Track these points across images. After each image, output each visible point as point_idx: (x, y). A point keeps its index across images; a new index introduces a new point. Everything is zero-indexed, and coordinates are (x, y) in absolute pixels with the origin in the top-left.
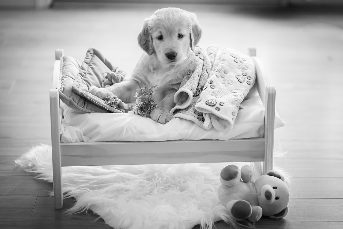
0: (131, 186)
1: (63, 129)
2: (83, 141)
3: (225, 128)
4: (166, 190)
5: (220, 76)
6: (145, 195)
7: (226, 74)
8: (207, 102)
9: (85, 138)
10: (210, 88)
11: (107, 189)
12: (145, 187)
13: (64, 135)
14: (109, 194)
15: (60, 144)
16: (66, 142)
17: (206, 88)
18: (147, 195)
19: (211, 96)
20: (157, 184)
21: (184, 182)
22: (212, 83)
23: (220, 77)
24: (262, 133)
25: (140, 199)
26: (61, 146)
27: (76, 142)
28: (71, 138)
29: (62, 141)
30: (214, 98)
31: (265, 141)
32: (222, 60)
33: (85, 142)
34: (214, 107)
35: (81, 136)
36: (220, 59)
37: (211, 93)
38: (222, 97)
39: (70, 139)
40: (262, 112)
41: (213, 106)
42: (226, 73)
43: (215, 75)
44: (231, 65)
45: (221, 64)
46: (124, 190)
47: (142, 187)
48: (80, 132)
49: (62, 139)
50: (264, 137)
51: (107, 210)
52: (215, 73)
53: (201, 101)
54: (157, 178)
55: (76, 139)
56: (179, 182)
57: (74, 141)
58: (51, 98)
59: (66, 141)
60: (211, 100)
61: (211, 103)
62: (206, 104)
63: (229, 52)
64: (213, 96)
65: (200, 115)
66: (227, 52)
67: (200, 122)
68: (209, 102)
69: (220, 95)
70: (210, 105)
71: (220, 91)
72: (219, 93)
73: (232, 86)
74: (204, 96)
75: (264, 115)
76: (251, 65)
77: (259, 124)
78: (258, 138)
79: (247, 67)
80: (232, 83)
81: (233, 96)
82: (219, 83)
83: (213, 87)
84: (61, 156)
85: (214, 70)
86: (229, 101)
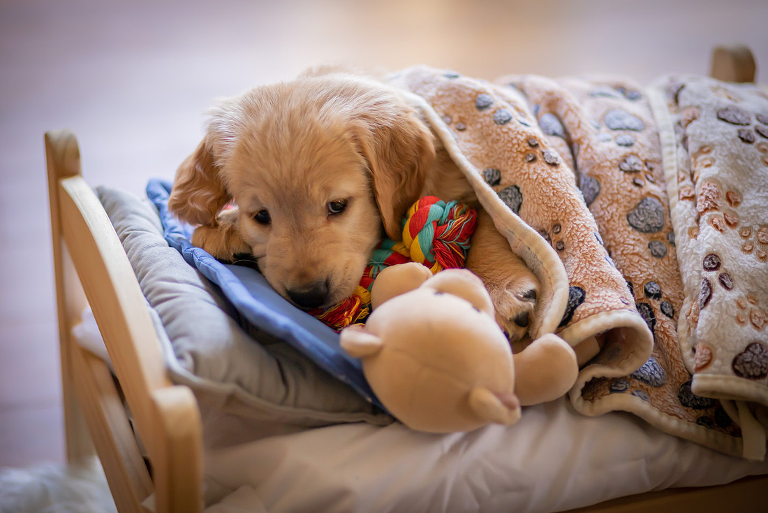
5: (725, 222)
10: (723, 289)
17: (710, 297)
19: (737, 326)
23: (728, 228)
30: (750, 332)
37: (734, 313)
43: (712, 228)
45: (705, 172)
52: (706, 216)
60: (747, 349)
61: (752, 367)
62: (737, 373)
63: (709, 105)
64: (743, 322)
65: (706, 404)
66: (698, 107)
67: (712, 433)
68: (743, 362)
69: (760, 308)
70: (752, 374)
71: (755, 293)
72: (755, 301)
74: (718, 337)
82: (736, 254)
83: (729, 284)
85: (691, 199)
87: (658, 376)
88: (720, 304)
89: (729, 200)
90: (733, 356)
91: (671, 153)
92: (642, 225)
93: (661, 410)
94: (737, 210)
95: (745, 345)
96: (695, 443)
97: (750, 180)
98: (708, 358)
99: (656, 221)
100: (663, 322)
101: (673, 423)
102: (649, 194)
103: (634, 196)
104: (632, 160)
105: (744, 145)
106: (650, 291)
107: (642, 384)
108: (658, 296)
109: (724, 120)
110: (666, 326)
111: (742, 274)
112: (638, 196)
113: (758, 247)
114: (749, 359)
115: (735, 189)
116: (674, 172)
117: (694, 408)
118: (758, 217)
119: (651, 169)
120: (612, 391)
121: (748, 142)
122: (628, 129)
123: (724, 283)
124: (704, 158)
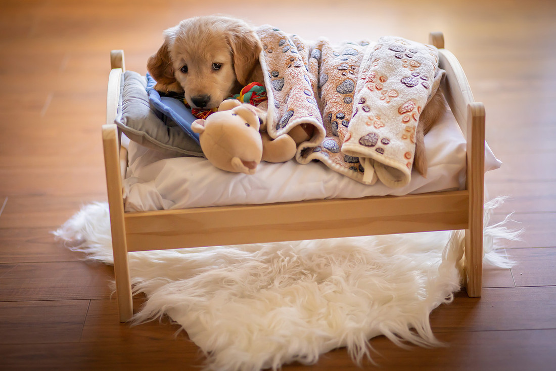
0: (235, 274)
1: (127, 190)
2: (162, 209)
3: (398, 181)
4: (295, 280)
5: (374, 87)
6: (258, 291)
7: (385, 83)
8: (360, 139)
9: (165, 203)
10: (363, 111)
11: (197, 278)
12: (260, 275)
13: (131, 200)
14: (198, 288)
15: (123, 215)
16: (134, 211)
17: (356, 114)
18: (262, 290)
19: (366, 126)
20: (280, 270)
21: (326, 265)
22: (364, 102)
23: (376, 90)
24: (462, 180)
25: (250, 297)
26: (126, 219)
27: (151, 210)
28: (141, 204)
29: (126, 210)
30: (371, 129)
31: (468, 196)
32: (376, 60)
33: (166, 210)
34: (374, 148)
35: (158, 199)
36: (371, 59)
37: (366, 121)
38: (384, 125)
39: (141, 206)
41: (372, 146)
42: (384, 81)
43: (366, 88)
44: (391, 65)
45: (373, 68)
46: (225, 282)
47: (255, 275)
48: (156, 193)
49: (127, 206)
50: (466, 188)
51: (193, 316)
52: (366, 85)
53: (352, 139)
54: (281, 259)
55: (151, 206)
56: (318, 266)
57: (147, 208)
58: (104, 141)
59: (135, 209)
60: (368, 135)
61: (367, 142)
62: (360, 143)
63: (387, 44)
64: (369, 125)
65: (354, 161)
66: (382, 45)
67: (355, 174)
68: (364, 140)
69: (381, 121)
70: (367, 144)
71: (380, 115)
72: (379, 118)
73: (398, 100)
74: (355, 129)
75: (466, 150)
76: (425, 59)
77: (457, 167)
78: (457, 189)
79: (419, 63)
80: (396, 95)
81: (403, 124)
82: (375, 100)
83: (367, 110)
84: (126, 234)
85: (364, 79)
86: (397, 134)
87: (335, 149)
88: (359, 116)
89: (381, 80)
90: (360, 137)
91: (364, 63)
92: (342, 91)
93: (333, 161)
95: (368, 133)
96: (347, 177)
97: (394, 73)
98: (349, 137)
99: (349, 89)
100: (341, 128)
101: (337, 167)
102: (348, 78)
103: (340, 79)
104: (344, 65)
105: (396, 59)
106: (338, 116)
107: (327, 150)
108: (342, 118)
109: (391, 50)
110: (341, 129)
111: (375, 107)
112: (343, 79)
113: (387, 98)
114: (367, 139)
115: (385, 75)
116: (362, 70)
117: (349, 163)
118: (391, 86)
119: (354, 69)
120: (313, 152)
121: (399, 58)
122: (348, 54)
123: (364, 109)
124: (375, 63)
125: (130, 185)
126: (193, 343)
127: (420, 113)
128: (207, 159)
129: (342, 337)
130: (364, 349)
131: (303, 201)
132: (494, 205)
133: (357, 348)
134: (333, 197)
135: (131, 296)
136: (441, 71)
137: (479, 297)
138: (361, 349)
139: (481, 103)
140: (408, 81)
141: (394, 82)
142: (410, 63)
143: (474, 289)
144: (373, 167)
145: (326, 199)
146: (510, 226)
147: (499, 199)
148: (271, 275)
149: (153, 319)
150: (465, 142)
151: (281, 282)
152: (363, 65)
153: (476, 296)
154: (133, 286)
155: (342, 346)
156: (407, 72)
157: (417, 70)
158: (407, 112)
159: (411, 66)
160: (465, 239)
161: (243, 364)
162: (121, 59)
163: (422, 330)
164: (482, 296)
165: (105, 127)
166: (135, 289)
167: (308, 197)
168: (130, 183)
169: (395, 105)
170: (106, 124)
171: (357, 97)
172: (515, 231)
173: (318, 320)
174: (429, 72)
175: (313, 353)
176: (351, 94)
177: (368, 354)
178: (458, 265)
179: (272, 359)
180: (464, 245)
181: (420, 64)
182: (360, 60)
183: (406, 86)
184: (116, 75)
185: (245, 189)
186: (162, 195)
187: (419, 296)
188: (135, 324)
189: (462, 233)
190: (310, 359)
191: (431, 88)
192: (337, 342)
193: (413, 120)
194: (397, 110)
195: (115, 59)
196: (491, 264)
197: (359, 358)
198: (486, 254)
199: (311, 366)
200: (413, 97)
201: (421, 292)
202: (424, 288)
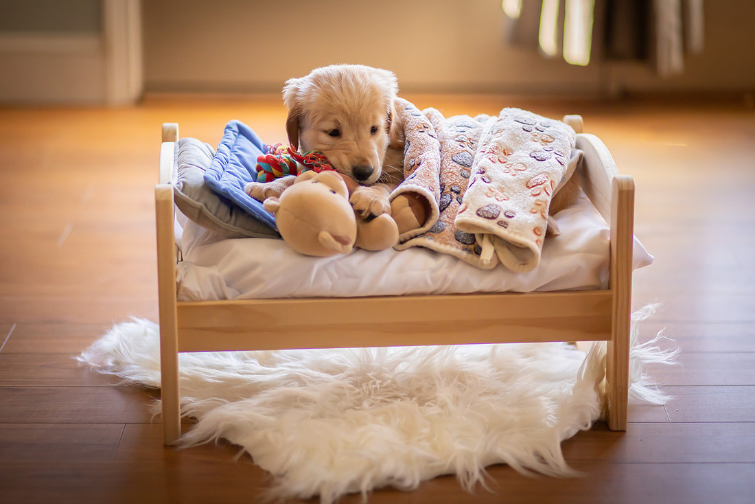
1: (181, 273)
2: (224, 298)
3: (524, 264)
5: (497, 159)
7: (509, 156)
8: (478, 210)
9: (229, 292)
10: (482, 181)
13: (185, 285)
15: (176, 304)
16: (188, 299)
17: (473, 183)
19: (486, 197)
22: (484, 172)
23: (499, 162)
24: (604, 277)
26: (179, 308)
27: (211, 299)
28: (200, 291)
29: (180, 297)
30: (492, 201)
31: (612, 295)
32: (498, 132)
33: (230, 300)
34: (495, 221)
35: (221, 285)
36: (492, 131)
37: (485, 192)
38: (508, 199)
40: (603, 233)
41: (493, 218)
42: (508, 154)
43: (487, 160)
44: (518, 138)
45: (495, 139)
48: (218, 278)
49: (181, 292)
50: (609, 288)
52: (486, 155)
53: (467, 210)
55: (210, 294)
57: (206, 296)
58: (157, 203)
59: (190, 298)
61: (487, 213)
62: (478, 215)
63: (512, 115)
64: (490, 196)
66: (506, 116)
67: (470, 256)
68: (483, 211)
69: (504, 195)
70: (487, 216)
71: (503, 188)
72: (503, 192)
73: (527, 173)
74: (472, 199)
75: (609, 239)
76: (560, 133)
77: (599, 257)
78: (598, 288)
79: (552, 138)
80: (524, 168)
81: (532, 198)
82: (497, 171)
83: (487, 180)
84: (178, 329)
85: (484, 152)
86: (525, 208)
88: (476, 187)
89: (504, 152)
90: (478, 208)
91: (484, 136)
94: (509, 158)
95: (487, 205)
97: (521, 146)
98: (464, 208)
99: (467, 162)
101: (447, 248)
102: (466, 151)
104: (461, 137)
105: (524, 131)
106: (453, 189)
108: (457, 192)
109: (518, 121)
111: (497, 179)
113: (513, 171)
114: (487, 210)
115: (510, 148)
116: (481, 143)
117: (462, 243)
118: (518, 160)
119: (472, 143)
121: (527, 131)
122: (465, 126)
123: (483, 180)
124: (498, 135)
125: (186, 269)
126: (258, 467)
127: (554, 189)
128: (283, 239)
129: (450, 459)
130: (477, 475)
131: (403, 295)
132: (643, 316)
133: (468, 474)
134: (442, 290)
135: (180, 417)
136: (579, 151)
137: (624, 431)
138: (473, 474)
139: (629, 176)
140: (538, 154)
141: (521, 155)
142: (541, 138)
143: (617, 420)
144: (493, 245)
145: (432, 294)
146: (663, 345)
147: (650, 306)
148: (359, 397)
149: (207, 442)
150: (608, 228)
151: (373, 404)
152: (482, 140)
153: (619, 429)
154: (182, 406)
155: (449, 473)
156: (538, 146)
157: (550, 145)
158: (537, 185)
159: (543, 140)
160: (607, 356)
161: (323, 483)
162: (175, 133)
163: (551, 457)
164: (627, 430)
165: (158, 186)
166: (185, 409)
167: (409, 290)
168: (185, 266)
169: (522, 178)
170: (159, 183)
171: (475, 169)
172: (669, 352)
173: (420, 440)
174: (564, 148)
175: (412, 477)
176: (469, 169)
177: (482, 481)
178: (597, 388)
179: (360, 479)
180: (605, 365)
181: (554, 139)
182: (478, 135)
183: (535, 160)
184: (168, 149)
185: (331, 278)
186: (226, 282)
187: (548, 423)
188: (184, 447)
189: (603, 346)
190: (408, 483)
191: (566, 166)
192: (443, 466)
193: (545, 193)
194: (525, 184)
195: (168, 132)
196: (639, 398)
197: (470, 485)
198: (632, 384)
199: (409, 492)
200: (544, 170)
201: (550, 419)
202: (555, 416)
